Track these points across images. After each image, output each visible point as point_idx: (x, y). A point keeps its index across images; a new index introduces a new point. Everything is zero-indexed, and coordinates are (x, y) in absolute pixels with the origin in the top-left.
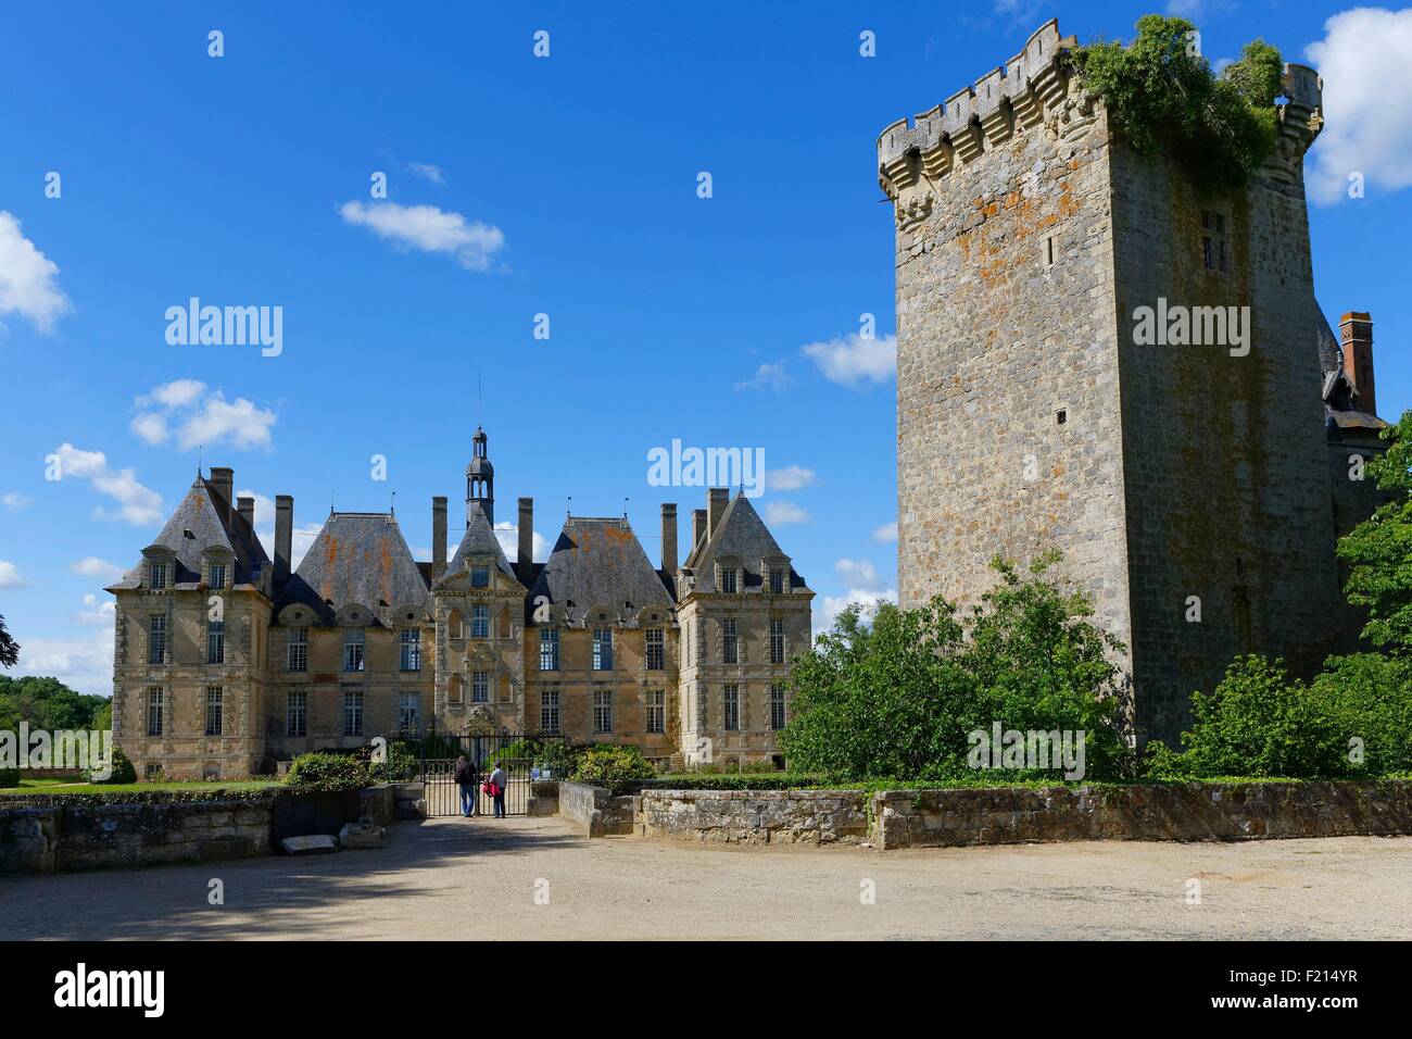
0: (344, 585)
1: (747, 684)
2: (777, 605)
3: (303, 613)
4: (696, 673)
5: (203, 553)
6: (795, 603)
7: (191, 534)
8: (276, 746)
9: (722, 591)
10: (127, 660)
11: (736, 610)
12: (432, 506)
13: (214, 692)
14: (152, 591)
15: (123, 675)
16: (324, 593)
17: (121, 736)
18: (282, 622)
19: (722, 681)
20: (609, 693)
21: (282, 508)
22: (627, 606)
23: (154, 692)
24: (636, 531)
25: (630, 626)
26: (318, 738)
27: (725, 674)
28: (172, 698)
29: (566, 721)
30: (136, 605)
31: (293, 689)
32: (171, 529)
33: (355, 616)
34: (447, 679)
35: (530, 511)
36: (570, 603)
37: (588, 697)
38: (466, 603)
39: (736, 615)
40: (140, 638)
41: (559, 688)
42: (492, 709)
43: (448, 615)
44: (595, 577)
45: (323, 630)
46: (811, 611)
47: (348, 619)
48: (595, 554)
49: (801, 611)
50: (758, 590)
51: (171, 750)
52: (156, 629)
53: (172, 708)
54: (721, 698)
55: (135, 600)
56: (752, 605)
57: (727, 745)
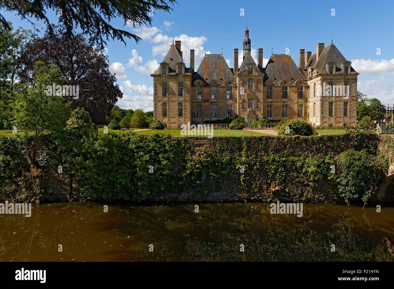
0: (210, 75)
1: (336, 102)
2: (346, 77)
3: (200, 82)
4: (320, 99)
5: (177, 64)
6: (352, 76)
7: (172, 59)
8: (194, 120)
9: (329, 73)
10: (157, 95)
11: (333, 79)
12: (234, 52)
13: (180, 104)
14: (163, 75)
15: (156, 99)
16: (205, 77)
17: (156, 116)
18: (195, 85)
19: (328, 101)
20: (286, 105)
21: (192, 53)
22: (292, 80)
23: (164, 104)
24: (292, 58)
25: (294, 85)
26: (205, 117)
27: (329, 98)
28: (169, 106)
29: (274, 113)
30: (159, 79)
31: (198, 104)
32: (167, 57)
33: (214, 83)
34: (241, 101)
35: (262, 52)
36: (275, 79)
37: (281, 106)
38: (247, 79)
39: (333, 81)
40: (160, 89)
41: (272, 104)
42: (254, 110)
43: (241, 83)
44: (282, 71)
45: (206, 87)
46: (357, 79)
47: (212, 84)
48: (281, 65)
49: (354, 79)
50: (340, 72)
51: (169, 120)
52: (164, 86)
53: (169, 109)
54: (328, 106)
55: (158, 78)
56: (339, 77)
57: (329, 121)
